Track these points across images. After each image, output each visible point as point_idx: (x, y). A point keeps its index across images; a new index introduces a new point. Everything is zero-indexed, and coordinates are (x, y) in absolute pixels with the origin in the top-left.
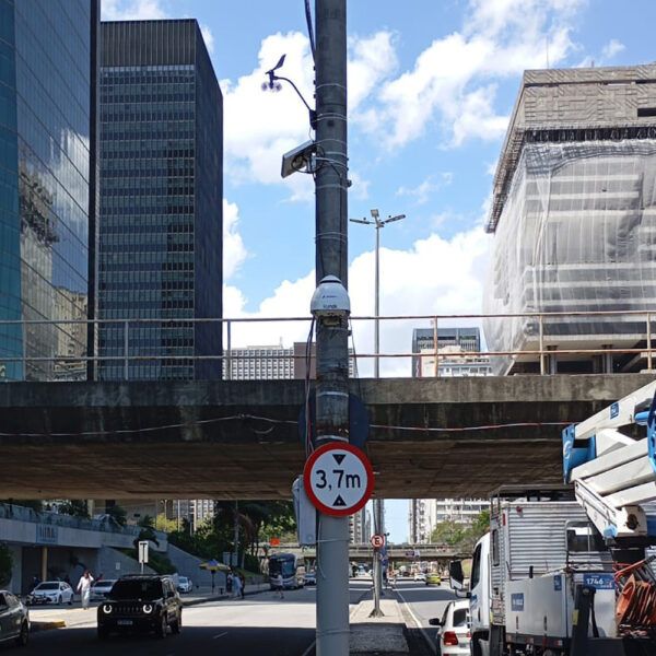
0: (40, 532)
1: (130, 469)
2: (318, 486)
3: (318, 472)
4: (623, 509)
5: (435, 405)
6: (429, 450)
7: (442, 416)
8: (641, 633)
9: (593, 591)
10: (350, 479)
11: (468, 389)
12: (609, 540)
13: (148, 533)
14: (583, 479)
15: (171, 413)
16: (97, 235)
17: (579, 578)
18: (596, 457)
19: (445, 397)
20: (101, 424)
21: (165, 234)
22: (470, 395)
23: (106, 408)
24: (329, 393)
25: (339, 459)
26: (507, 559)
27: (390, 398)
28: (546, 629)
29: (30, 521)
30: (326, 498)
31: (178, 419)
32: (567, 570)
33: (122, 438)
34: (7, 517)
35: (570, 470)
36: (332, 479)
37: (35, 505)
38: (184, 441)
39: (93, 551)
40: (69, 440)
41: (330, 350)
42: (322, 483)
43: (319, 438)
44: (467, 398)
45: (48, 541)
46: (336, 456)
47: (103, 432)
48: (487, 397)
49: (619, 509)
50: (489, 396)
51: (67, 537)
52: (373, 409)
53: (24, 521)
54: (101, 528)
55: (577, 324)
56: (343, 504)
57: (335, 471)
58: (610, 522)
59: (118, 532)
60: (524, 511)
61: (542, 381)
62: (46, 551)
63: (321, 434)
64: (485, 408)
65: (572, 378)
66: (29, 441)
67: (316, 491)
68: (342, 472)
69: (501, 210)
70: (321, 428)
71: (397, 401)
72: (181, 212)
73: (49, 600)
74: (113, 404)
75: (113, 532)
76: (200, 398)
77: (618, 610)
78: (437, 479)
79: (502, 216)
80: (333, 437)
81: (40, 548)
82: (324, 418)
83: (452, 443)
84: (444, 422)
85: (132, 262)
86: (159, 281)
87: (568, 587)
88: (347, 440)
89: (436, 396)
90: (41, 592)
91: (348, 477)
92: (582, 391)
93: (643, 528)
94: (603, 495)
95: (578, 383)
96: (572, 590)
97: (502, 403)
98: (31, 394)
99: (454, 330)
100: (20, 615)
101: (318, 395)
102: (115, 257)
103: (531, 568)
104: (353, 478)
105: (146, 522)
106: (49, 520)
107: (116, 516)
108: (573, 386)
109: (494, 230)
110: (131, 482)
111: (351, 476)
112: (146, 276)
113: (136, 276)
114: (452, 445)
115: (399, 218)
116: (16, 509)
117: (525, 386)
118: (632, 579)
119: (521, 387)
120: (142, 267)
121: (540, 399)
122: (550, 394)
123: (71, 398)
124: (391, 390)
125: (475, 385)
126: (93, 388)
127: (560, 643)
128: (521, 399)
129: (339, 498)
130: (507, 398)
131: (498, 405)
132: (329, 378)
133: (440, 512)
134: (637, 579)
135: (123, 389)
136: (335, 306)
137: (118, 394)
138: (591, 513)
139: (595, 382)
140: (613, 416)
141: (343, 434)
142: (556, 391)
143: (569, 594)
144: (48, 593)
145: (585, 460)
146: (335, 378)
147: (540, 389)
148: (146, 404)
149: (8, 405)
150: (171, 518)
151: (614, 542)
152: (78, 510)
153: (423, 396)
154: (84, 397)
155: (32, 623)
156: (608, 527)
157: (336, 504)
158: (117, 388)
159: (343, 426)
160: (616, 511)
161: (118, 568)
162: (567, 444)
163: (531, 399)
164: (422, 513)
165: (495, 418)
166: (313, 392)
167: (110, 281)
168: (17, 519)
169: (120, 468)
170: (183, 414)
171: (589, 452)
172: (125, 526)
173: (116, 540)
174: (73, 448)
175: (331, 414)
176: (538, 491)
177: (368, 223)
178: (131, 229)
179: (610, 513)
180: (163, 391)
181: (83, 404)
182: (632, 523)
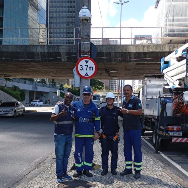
0: (33, 87)
1: (50, 70)
2: (80, 70)
3: (80, 66)
4: (178, 80)
5: (131, 52)
6: (129, 65)
7: (133, 56)
8: (179, 115)
9: (166, 103)
10: (90, 68)
11: (140, 48)
12: (173, 89)
13: (62, 88)
14: (166, 72)
15: (59, 54)
16: (49, 8)
17: (162, 99)
18: (170, 66)
19: (133, 50)
20: (40, 57)
21: (68, 8)
22: (141, 50)
23: (41, 52)
24: (84, 42)
25: (87, 62)
26: (146, 95)
27: (118, 50)
28: (153, 113)
29: (31, 85)
30: (83, 73)
31: (60, 56)
32: (159, 97)
33: (45, 61)
34: (24, 83)
35: (163, 70)
36: (85, 68)
37: (32, 80)
38: (62, 62)
39: (47, 93)
40: (32, 61)
41: (85, 29)
42: (81, 69)
43: (82, 56)
44: (140, 50)
45: (36, 90)
46: (86, 61)
47: (40, 59)
48: (145, 50)
49: (177, 80)
50: (146, 50)
51: (41, 89)
52: (114, 53)
53: (29, 84)
54: (49, 87)
55: (178, 34)
56: (88, 75)
57: (85, 66)
58: (174, 84)
59: (54, 88)
60: (151, 81)
61: (161, 46)
62: (35, 92)
63: (82, 54)
64: (145, 53)
65: (169, 45)
66: (21, 61)
67: (80, 71)
68: (87, 66)
69: (159, 2)
70: (82, 53)
71: (120, 51)
72: (72, 2)
73: (35, 105)
74: (43, 51)
75: (53, 88)
76: (66, 50)
77: (173, 109)
78: (134, 74)
79: (159, 4)
80: (85, 55)
81: (34, 92)
82: (83, 50)
83: (136, 63)
84: (133, 57)
85: (59, 16)
86: (66, 21)
87: (159, 102)
88: (90, 57)
89: (131, 50)
90: (33, 103)
91: (89, 67)
92: (172, 49)
93: (183, 86)
94: (172, 77)
95: (171, 47)
96: (160, 103)
97: (149, 52)
98: (21, 48)
99: (145, 35)
100: (22, 108)
101: (82, 43)
102: (54, 15)
103: (152, 97)
104: (91, 67)
105: (62, 86)
106: (36, 84)
107: (53, 84)
108: (170, 47)
109: (157, 8)
110: (51, 73)
111: (90, 67)
112: (62, 20)
113: (60, 20)
114: (136, 64)
115: (127, 2)
116: (27, 81)
117: (156, 47)
118: (177, 100)
119: (155, 47)
120: (61, 17)
121: (160, 51)
122: (163, 50)
123: (32, 49)
124: (119, 48)
125: (142, 47)
126: (38, 47)
127: (156, 117)
128: (155, 51)
129: (87, 73)
130: (151, 50)
131: (148, 52)
132: (85, 38)
133: (139, 84)
134: (178, 100)
135: (46, 47)
136: (86, 16)
137: (44, 49)
138: (168, 82)
139: (176, 46)
140: (176, 54)
141: (89, 55)
142: (165, 49)
143: (159, 103)
144: (35, 103)
145: (167, 67)
146: (86, 38)
147: (160, 48)
148: (52, 51)
149: (15, 51)
150: (69, 85)
151: (174, 90)
152: (43, 82)
153: (127, 50)
154: (35, 49)
155: (26, 110)
156: (173, 85)
157: (85, 75)
158: (44, 47)
159: (88, 52)
160: (175, 81)
161: (54, 97)
162: (162, 63)
163: (158, 51)
164: (135, 85)
165: (147, 56)
166: (80, 42)
167: (53, 21)
168: (27, 84)
169: (47, 69)
170: (62, 54)
171: (168, 65)
172: (56, 86)
173: (53, 90)
174: (33, 63)
175: (85, 48)
176: (155, 76)
177: (119, 3)
178: (58, 7)
179: (174, 81)
180: (57, 47)
181: (35, 51)
182: (180, 84)
